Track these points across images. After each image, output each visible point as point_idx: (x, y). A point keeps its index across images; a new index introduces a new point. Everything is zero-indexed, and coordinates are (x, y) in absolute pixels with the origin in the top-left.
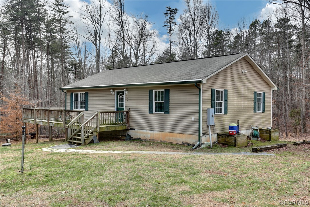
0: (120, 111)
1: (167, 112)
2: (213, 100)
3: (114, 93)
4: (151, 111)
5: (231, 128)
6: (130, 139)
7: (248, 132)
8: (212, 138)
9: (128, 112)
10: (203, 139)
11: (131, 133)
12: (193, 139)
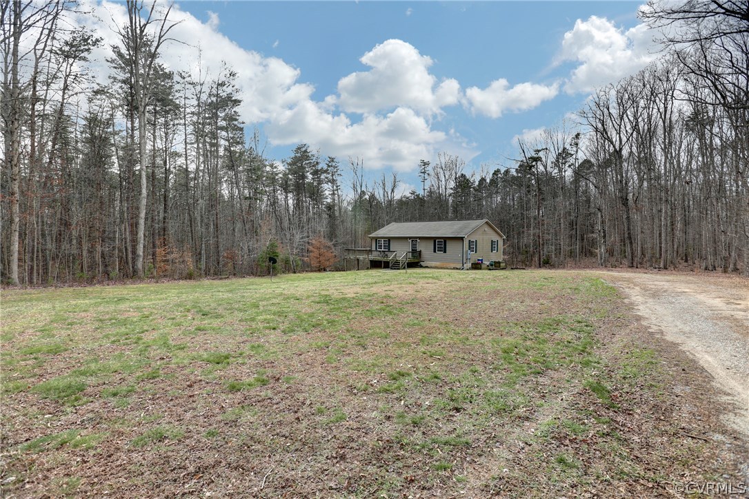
0: (414, 251)
1: (445, 252)
2: (470, 246)
3: (410, 241)
4: (435, 251)
5: (478, 260)
6: (421, 267)
7: (488, 263)
8: (469, 265)
9: (420, 252)
10: (465, 265)
11: (422, 263)
12: (459, 266)
